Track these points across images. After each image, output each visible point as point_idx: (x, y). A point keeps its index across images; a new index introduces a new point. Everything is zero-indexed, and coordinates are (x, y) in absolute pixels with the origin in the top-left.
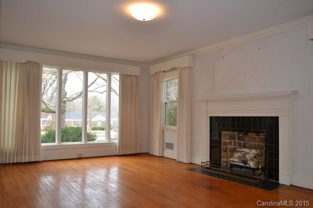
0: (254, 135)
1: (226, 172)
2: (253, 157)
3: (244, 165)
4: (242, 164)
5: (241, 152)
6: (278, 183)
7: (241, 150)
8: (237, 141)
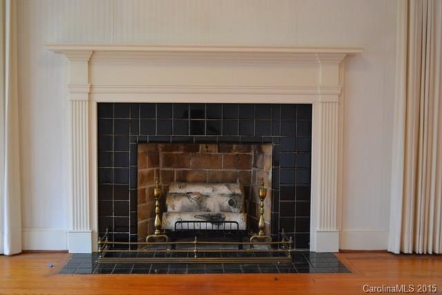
0: (213, 149)
1: (191, 255)
2: (226, 203)
3: (215, 227)
4: (209, 226)
5: (188, 195)
6: (309, 252)
7: (183, 191)
8: (161, 169)
